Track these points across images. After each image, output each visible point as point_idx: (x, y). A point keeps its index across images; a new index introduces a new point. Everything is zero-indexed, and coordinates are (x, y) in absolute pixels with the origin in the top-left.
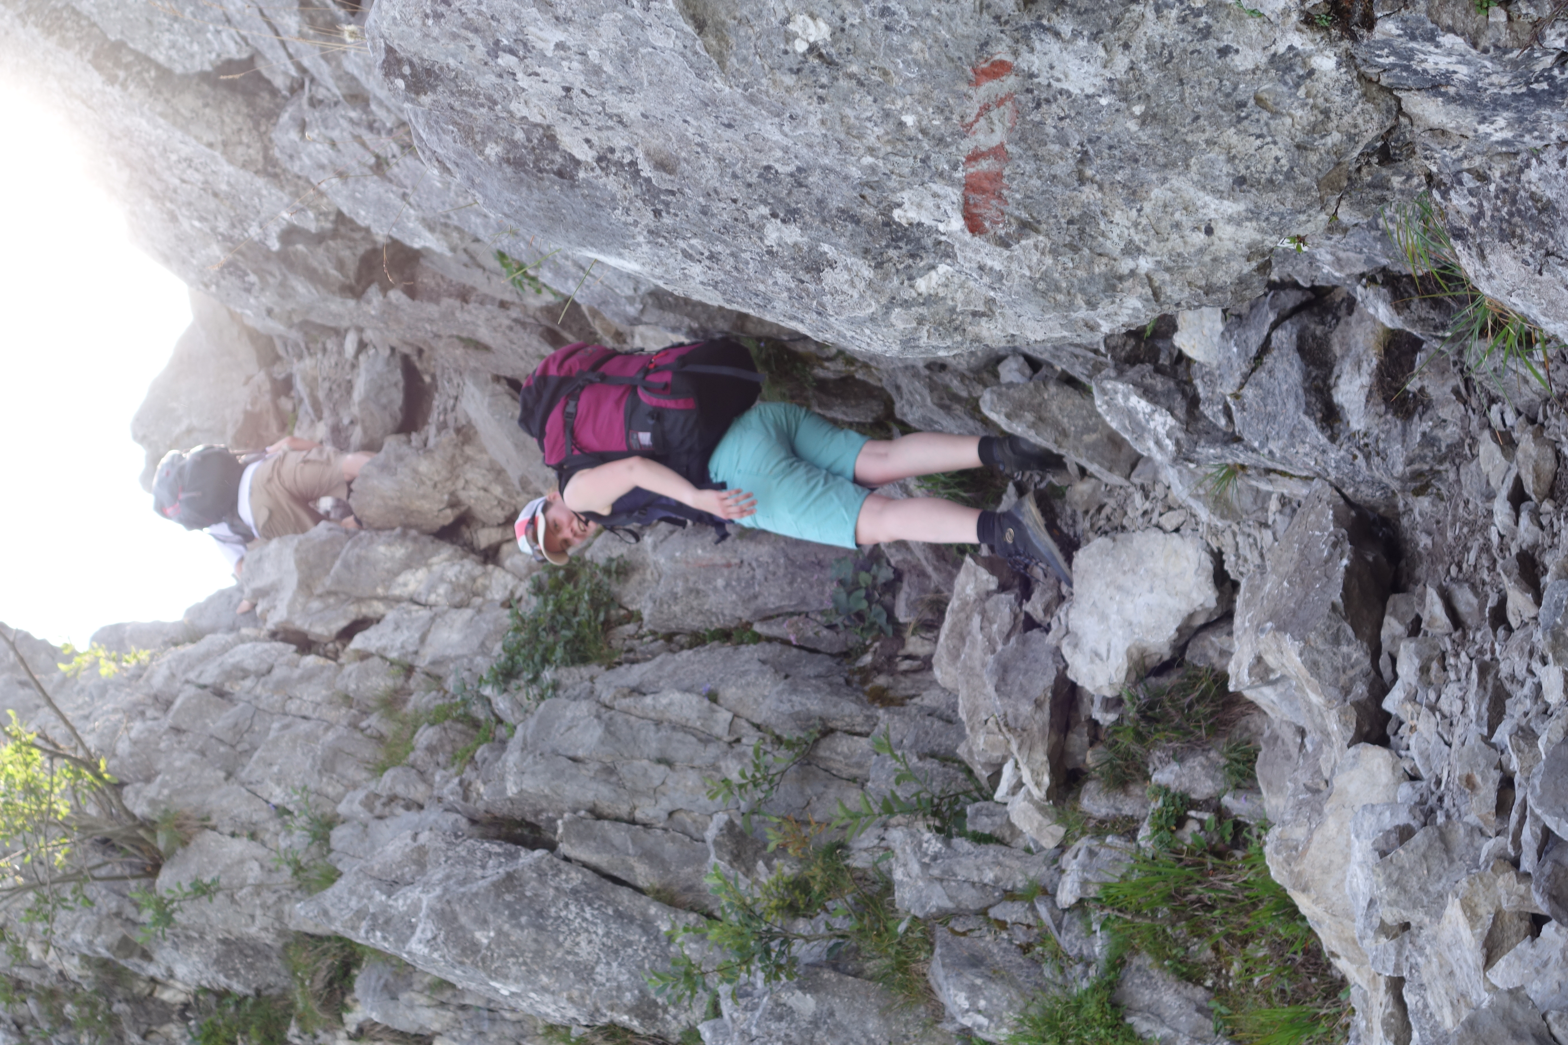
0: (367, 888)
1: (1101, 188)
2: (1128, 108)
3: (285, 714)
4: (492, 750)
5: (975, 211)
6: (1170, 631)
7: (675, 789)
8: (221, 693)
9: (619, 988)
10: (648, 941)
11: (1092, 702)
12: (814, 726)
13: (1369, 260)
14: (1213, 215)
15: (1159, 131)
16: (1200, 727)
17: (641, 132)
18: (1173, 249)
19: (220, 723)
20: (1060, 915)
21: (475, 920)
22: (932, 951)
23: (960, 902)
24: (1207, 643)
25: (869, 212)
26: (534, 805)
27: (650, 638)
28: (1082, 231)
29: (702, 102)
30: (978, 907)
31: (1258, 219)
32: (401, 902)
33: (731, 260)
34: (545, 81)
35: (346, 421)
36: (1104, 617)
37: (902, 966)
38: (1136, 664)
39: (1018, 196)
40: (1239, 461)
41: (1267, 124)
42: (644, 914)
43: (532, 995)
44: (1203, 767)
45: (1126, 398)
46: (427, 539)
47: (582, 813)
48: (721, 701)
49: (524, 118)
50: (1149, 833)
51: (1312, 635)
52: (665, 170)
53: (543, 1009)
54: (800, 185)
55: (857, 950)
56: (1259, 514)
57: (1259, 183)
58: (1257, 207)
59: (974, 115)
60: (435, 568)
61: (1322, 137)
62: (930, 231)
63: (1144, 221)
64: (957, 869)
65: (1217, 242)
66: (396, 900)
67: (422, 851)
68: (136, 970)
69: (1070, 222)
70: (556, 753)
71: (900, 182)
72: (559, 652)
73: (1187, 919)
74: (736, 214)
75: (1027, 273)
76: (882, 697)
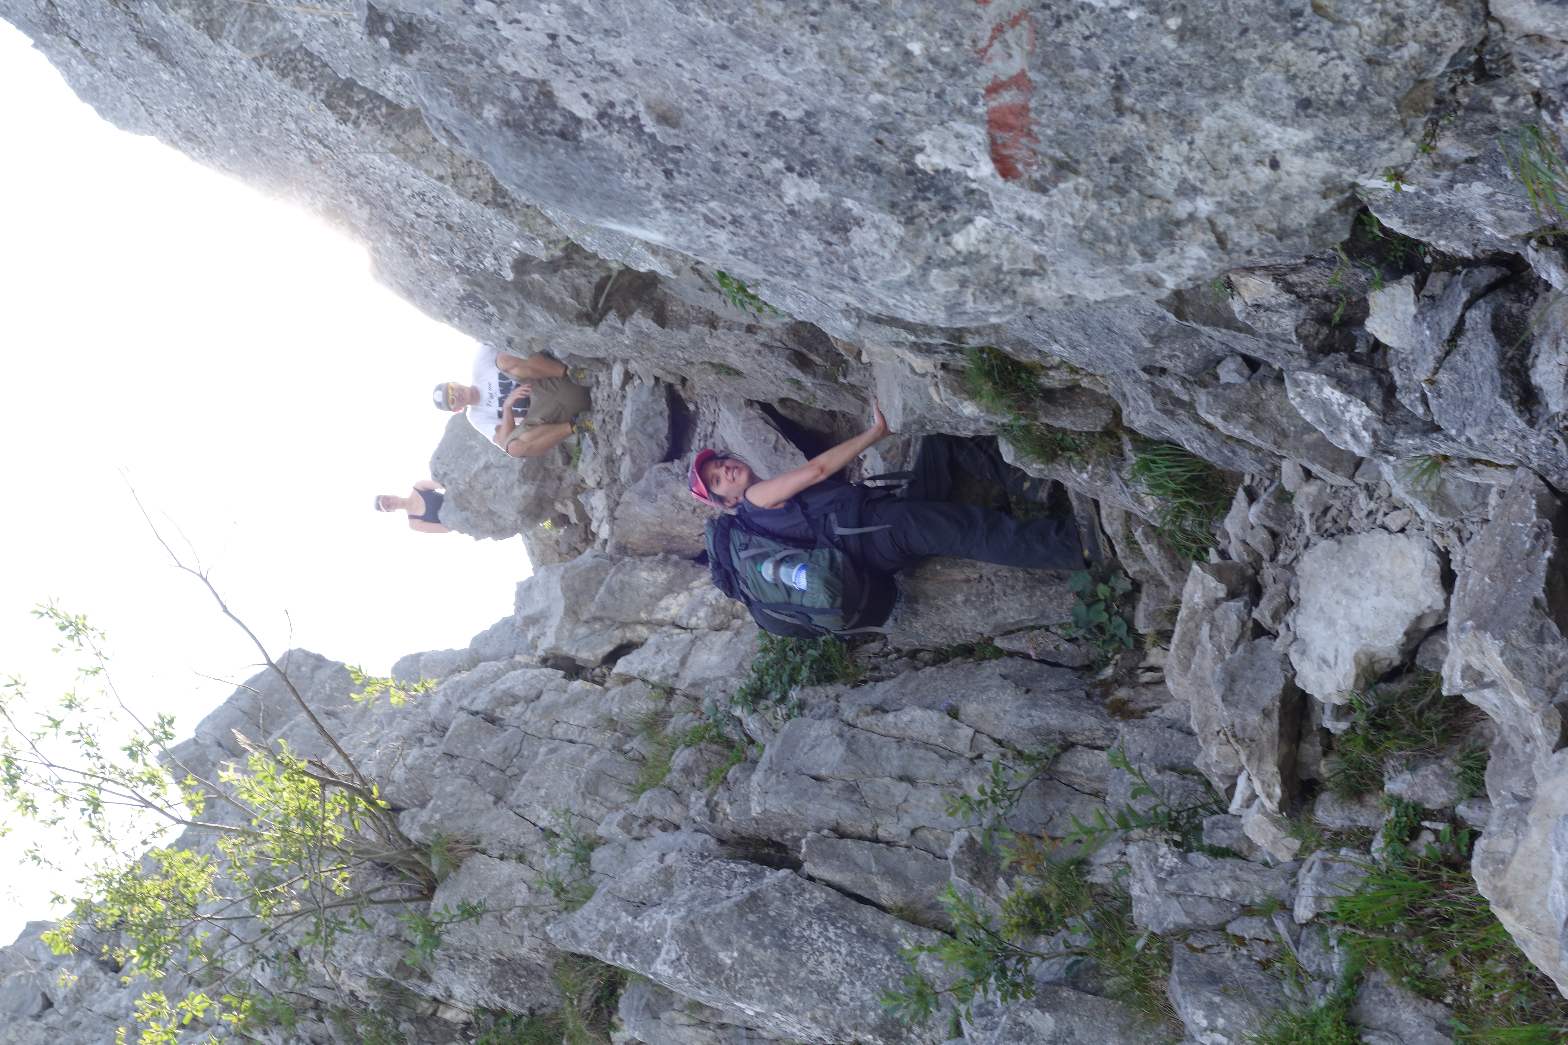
0: (615, 909)
1: (1143, 118)
2: (1162, 22)
3: (552, 738)
4: (743, 770)
5: (1005, 152)
6: (1397, 635)
7: (918, 807)
8: (492, 720)
9: (863, 1007)
10: (891, 960)
11: (1323, 709)
12: (1054, 740)
13: (1533, 220)
14: (1277, 146)
15: (1201, 48)
16: (1431, 734)
17: (637, 81)
18: (1235, 187)
19: (490, 748)
20: (1298, 930)
21: (719, 941)
22: (1169, 969)
23: (1197, 918)
24: (1438, 647)
25: (889, 160)
26: (778, 825)
27: (895, 655)
28: (1127, 170)
29: (690, 40)
30: (1215, 923)
31: (1330, 149)
32: (646, 923)
33: (754, 224)
34: (528, 29)
35: (619, 452)
36: (1331, 623)
37: (1141, 984)
38: (1365, 669)
39: (1050, 132)
40: (1441, 452)
41: (1329, 36)
42: (888, 933)
43: (777, 1015)
44: (1436, 775)
45: (1320, 389)
46: (687, 563)
47: (825, 832)
48: (963, 718)
49: (515, 73)
50: (1382, 845)
51: (1514, 633)
52: (668, 124)
53: (789, 1029)
54: (812, 132)
55: (1097, 968)
56: (1481, 509)
57: (1327, 105)
58: (1327, 134)
59: (986, 39)
60: (696, 592)
61: (1397, 49)
62: (960, 178)
63: (1198, 156)
64: (1193, 884)
65: (1285, 177)
66: (642, 921)
67: (668, 871)
68: (417, 990)
69: (1113, 160)
70: (799, 772)
71: (917, 122)
72: (805, 672)
73: (1423, 934)
74: (750, 170)
75: (1070, 222)
76: (1122, 711)
